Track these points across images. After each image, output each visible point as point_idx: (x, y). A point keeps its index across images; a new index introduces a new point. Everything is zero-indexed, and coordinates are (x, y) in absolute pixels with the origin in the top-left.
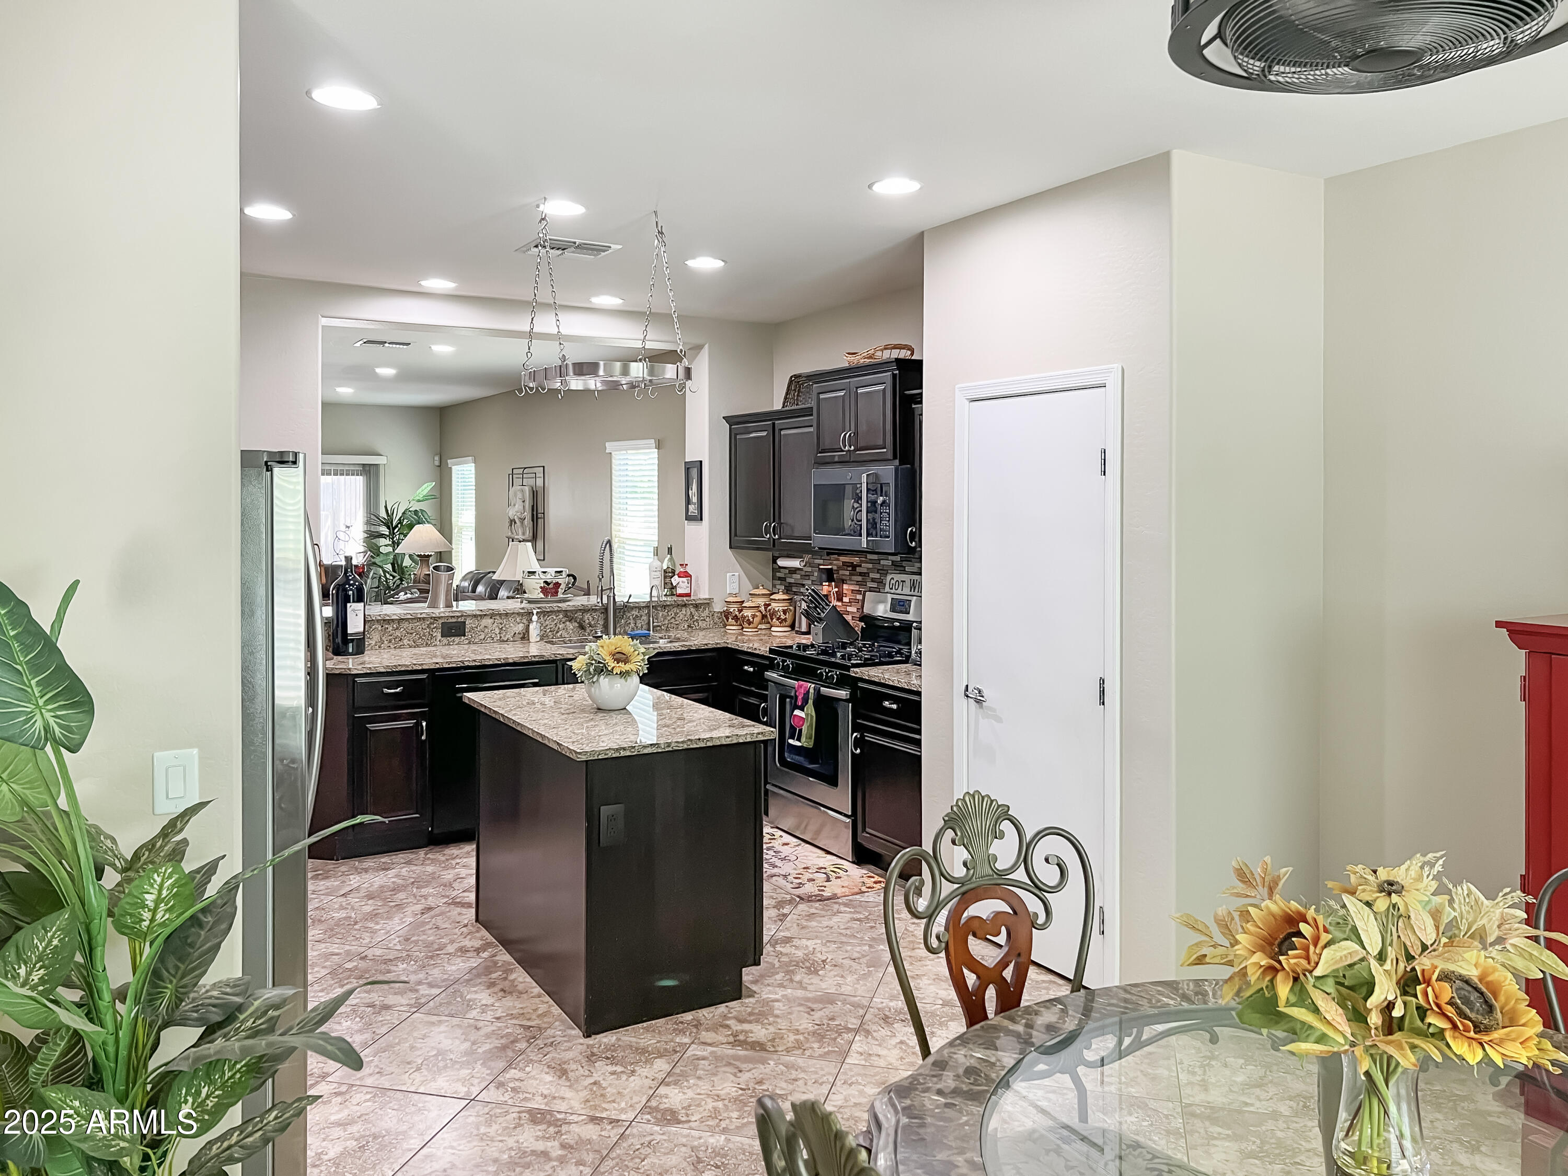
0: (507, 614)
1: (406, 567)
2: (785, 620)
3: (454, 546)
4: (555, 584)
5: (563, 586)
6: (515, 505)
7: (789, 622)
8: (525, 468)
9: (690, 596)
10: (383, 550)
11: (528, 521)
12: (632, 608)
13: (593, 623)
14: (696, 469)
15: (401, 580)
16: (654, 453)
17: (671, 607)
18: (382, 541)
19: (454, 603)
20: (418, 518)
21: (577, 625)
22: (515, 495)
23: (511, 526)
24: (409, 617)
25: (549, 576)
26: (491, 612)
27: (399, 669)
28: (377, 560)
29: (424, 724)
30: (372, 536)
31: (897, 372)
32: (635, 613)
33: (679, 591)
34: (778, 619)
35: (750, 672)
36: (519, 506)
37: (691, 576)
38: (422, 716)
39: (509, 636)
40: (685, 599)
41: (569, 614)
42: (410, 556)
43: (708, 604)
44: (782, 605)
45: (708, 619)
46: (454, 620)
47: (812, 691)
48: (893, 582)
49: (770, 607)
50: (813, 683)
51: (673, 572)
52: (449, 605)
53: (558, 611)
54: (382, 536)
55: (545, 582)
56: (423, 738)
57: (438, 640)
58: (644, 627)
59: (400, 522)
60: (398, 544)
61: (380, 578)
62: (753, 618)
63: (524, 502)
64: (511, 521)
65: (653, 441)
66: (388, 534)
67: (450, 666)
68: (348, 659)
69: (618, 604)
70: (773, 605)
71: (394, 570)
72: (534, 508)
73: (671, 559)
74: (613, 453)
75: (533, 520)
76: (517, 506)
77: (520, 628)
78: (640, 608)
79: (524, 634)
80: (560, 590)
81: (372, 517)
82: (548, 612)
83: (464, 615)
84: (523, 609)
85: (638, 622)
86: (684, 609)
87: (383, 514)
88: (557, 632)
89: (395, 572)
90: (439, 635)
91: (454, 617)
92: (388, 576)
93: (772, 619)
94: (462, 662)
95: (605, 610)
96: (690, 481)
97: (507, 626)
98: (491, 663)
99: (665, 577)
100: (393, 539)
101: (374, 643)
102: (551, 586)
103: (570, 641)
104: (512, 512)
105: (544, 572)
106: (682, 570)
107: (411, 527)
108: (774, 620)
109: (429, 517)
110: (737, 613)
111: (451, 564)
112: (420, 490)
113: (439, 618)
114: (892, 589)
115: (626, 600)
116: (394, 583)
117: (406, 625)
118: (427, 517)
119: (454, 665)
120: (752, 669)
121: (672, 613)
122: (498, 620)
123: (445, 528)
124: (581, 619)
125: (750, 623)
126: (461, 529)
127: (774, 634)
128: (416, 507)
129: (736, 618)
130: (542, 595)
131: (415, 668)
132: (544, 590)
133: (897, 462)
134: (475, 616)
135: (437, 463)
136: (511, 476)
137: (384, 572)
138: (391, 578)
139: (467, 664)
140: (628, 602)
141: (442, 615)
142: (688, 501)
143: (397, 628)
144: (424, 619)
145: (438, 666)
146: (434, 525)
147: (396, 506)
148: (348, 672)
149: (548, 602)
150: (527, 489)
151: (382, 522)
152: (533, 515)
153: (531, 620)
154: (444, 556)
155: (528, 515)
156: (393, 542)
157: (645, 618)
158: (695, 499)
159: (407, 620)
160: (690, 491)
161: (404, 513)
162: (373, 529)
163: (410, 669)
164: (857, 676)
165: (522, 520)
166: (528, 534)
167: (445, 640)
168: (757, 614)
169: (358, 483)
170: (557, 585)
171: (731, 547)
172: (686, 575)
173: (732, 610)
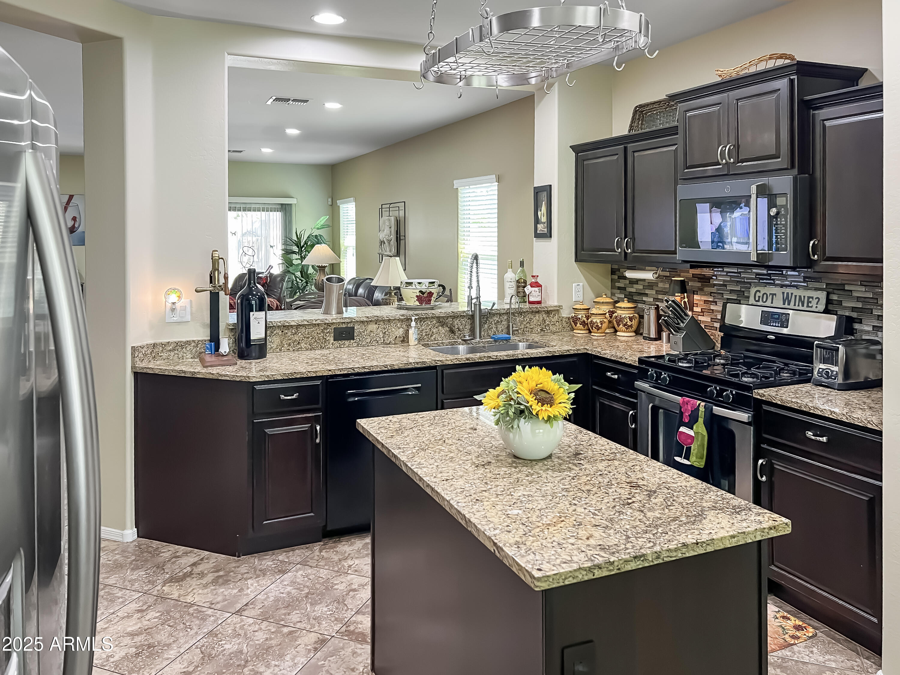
0: (389, 320)
1: (310, 274)
2: (631, 326)
3: (341, 260)
4: (428, 293)
5: (435, 295)
6: (384, 230)
7: (634, 328)
8: (392, 204)
9: (541, 303)
10: (295, 262)
11: (393, 242)
12: (494, 315)
13: (461, 328)
14: (545, 193)
15: (307, 283)
16: (495, 186)
17: (526, 314)
18: (295, 256)
19: (344, 309)
20: (317, 240)
21: (448, 329)
22: (384, 223)
23: (381, 245)
24: (306, 323)
25: (424, 287)
26: (376, 318)
27: (295, 376)
28: (291, 269)
29: (318, 428)
30: (287, 253)
31: (795, 77)
32: (496, 318)
33: (532, 299)
34: (625, 325)
35: (614, 379)
36: (387, 231)
37: (541, 286)
38: (316, 420)
39: (391, 339)
40: (536, 305)
41: (441, 320)
42: (313, 266)
43: (557, 310)
44: (627, 312)
45: (557, 324)
46: (344, 326)
47: (702, 409)
48: (758, 294)
49: (616, 314)
50: (703, 401)
51: (525, 282)
52: (340, 312)
53: (432, 318)
54: (294, 252)
55: (421, 291)
56: (318, 441)
57: (331, 343)
58: (505, 331)
59: (306, 243)
60: (305, 258)
61: (293, 281)
62: (601, 324)
63: (390, 228)
64: (382, 242)
65: (494, 176)
66: (297, 251)
67: (342, 373)
68: (250, 363)
69: (483, 311)
70: (619, 312)
71: (302, 276)
72: (398, 232)
73: (523, 271)
74: (459, 188)
75: (397, 241)
76: (385, 231)
77: (401, 332)
78: (500, 315)
79: (404, 338)
80: (432, 298)
81: (287, 240)
82: (424, 318)
83: (352, 321)
84: (403, 315)
85: (499, 326)
86: (537, 315)
87: (295, 238)
88: (431, 336)
89: (303, 278)
90: (332, 339)
91: (344, 323)
92: (298, 280)
93: (619, 325)
94: (353, 369)
95: (472, 317)
96: (539, 204)
97: (390, 331)
98: (379, 369)
99: (518, 287)
100: (301, 255)
101: (275, 346)
102: (425, 295)
103: (442, 343)
104: (383, 236)
105: (419, 283)
106: (533, 281)
107: (312, 246)
108: (621, 326)
109: (325, 239)
110: (585, 319)
111: (340, 275)
112: (319, 221)
113: (332, 324)
114: (758, 301)
115: (490, 308)
116: (302, 285)
117: (303, 330)
118: (323, 240)
119: (346, 372)
120: (616, 377)
121: (527, 319)
122: (382, 325)
123: (335, 247)
124: (451, 324)
125: (598, 328)
126: (347, 248)
127: (619, 338)
128: (316, 233)
129: (584, 324)
130: (417, 303)
131: (309, 375)
132: (419, 298)
133: (795, 171)
134: (362, 322)
135: (330, 203)
136: (381, 209)
137: (296, 277)
138: (300, 281)
139: (357, 370)
140: (491, 309)
141: (334, 321)
142: (537, 221)
143: (296, 333)
144: (318, 324)
145: (330, 373)
146: (329, 245)
147: (303, 232)
148: (248, 380)
149: (423, 309)
150: (393, 219)
151: (294, 243)
152: (397, 237)
153: (410, 325)
154: (335, 268)
155: (393, 237)
156: (301, 257)
157: (504, 323)
158: (544, 219)
159: (304, 326)
160: (539, 213)
161: (308, 237)
162: (288, 247)
163: (305, 376)
164: (764, 398)
165: (389, 241)
166: (394, 251)
167: (337, 344)
168: (605, 320)
169: (277, 217)
170: (431, 294)
171: (576, 260)
172: (536, 285)
173: (580, 317)
